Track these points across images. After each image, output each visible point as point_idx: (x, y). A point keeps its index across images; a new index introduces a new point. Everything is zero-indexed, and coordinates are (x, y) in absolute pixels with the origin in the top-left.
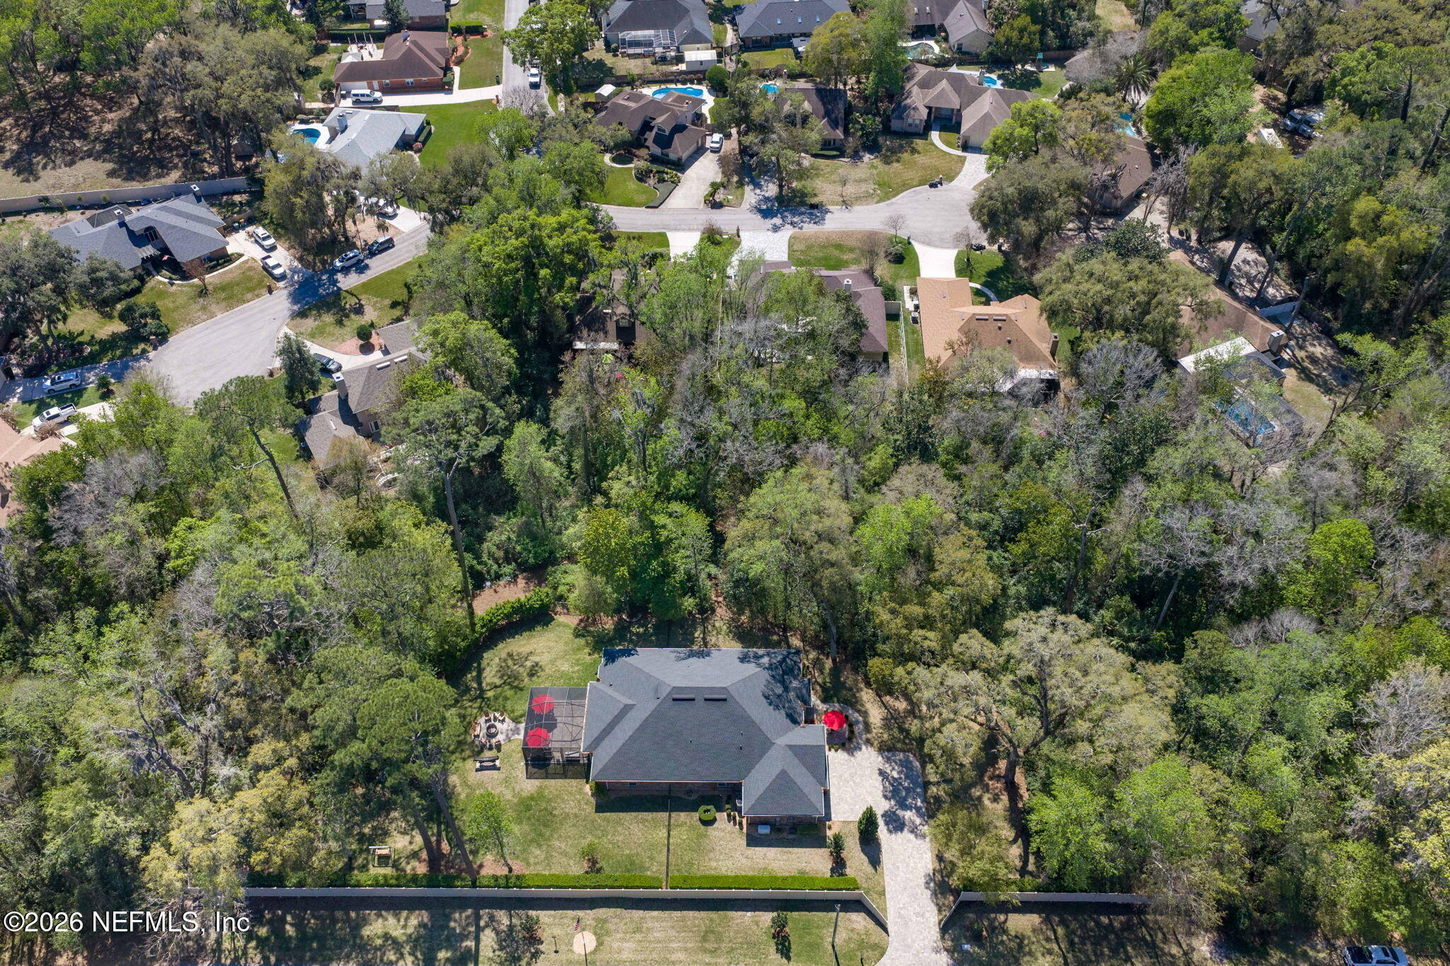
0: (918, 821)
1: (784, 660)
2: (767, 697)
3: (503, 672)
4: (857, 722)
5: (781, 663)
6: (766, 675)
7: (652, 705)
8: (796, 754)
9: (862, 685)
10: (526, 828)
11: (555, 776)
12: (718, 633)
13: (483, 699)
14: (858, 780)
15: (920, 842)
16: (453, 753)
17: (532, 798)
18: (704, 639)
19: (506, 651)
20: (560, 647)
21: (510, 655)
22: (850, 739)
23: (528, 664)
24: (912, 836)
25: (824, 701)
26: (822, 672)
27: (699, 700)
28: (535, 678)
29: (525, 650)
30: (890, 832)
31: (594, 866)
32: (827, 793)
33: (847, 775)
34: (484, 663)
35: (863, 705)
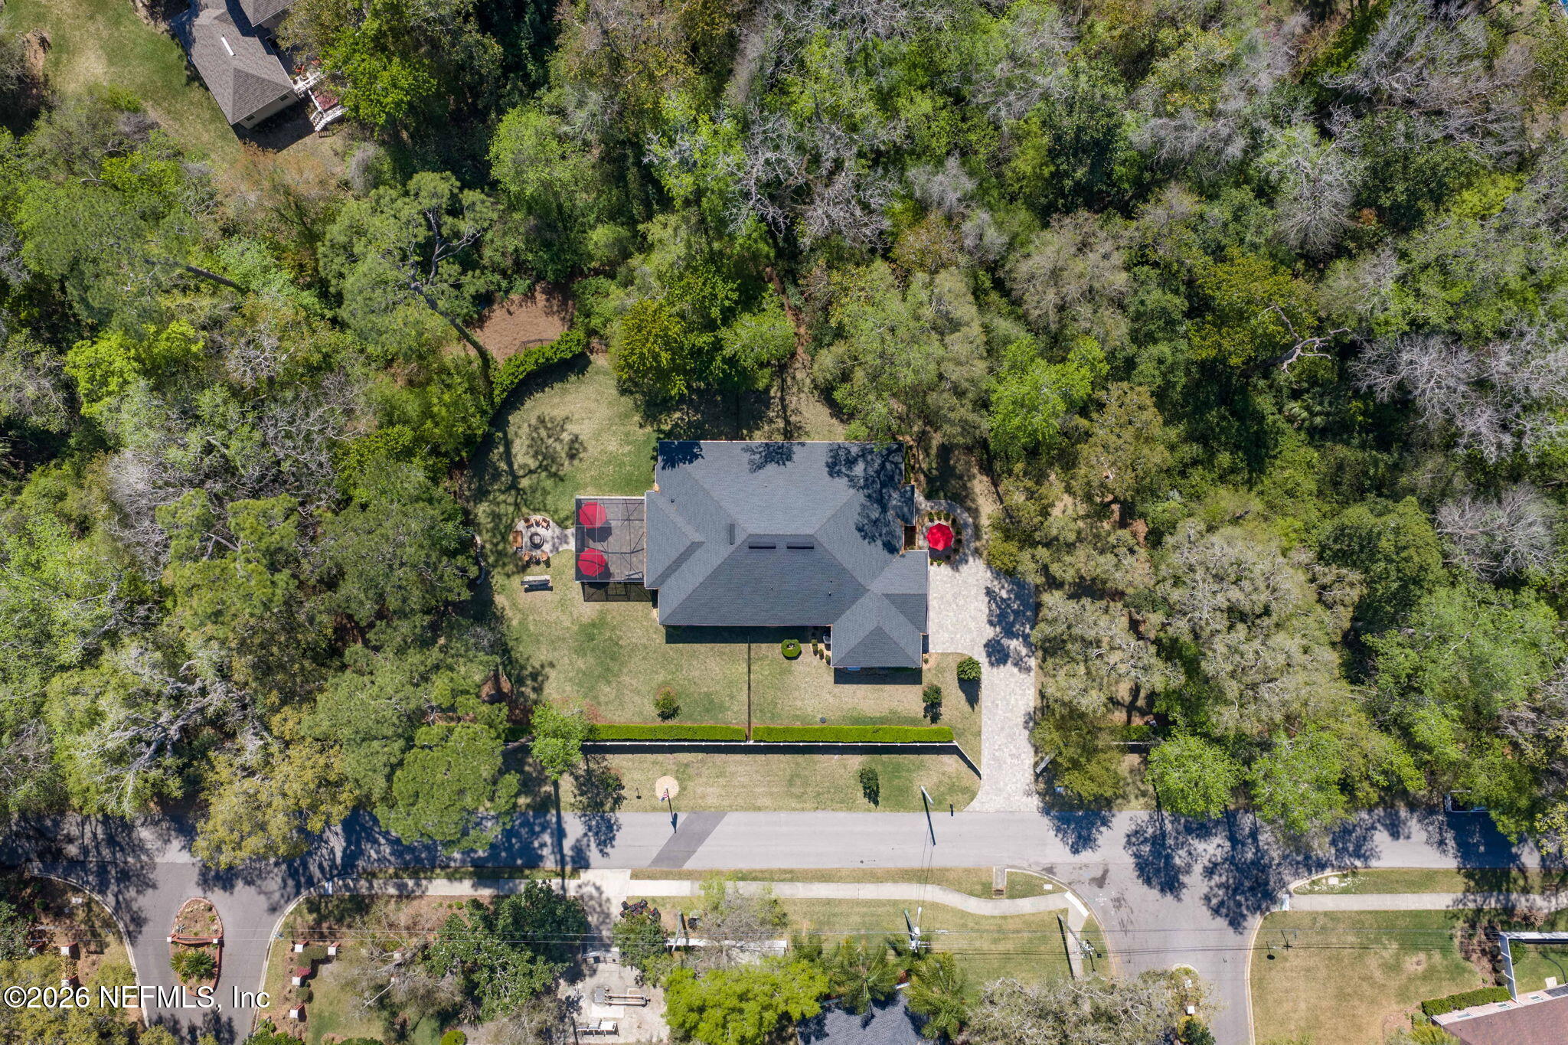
0: (1024, 651)
1: (883, 466)
2: (860, 529)
3: (537, 448)
4: (966, 525)
5: (878, 472)
6: (860, 497)
7: (724, 551)
8: (893, 602)
9: (975, 470)
10: (591, 660)
11: (616, 598)
12: (800, 390)
13: (518, 490)
14: (961, 602)
15: (1023, 676)
16: (494, 567)
17: (594, 625)
18: (782, 399)
19: (537, 413)
20: (603, 412)
21: (541, 420)
22: (956, 551)
23: (566, 437)
24: (1015, 670)
25: (929, 497)
26: (928, 455)
27: (782, 546)
28: (576, 462)
29: (558, 413)
30: (992, 664)
31: (668, 712)
32: (926, 638)
33: (949, 596)
34: (511, 430)
35: (974, 500)
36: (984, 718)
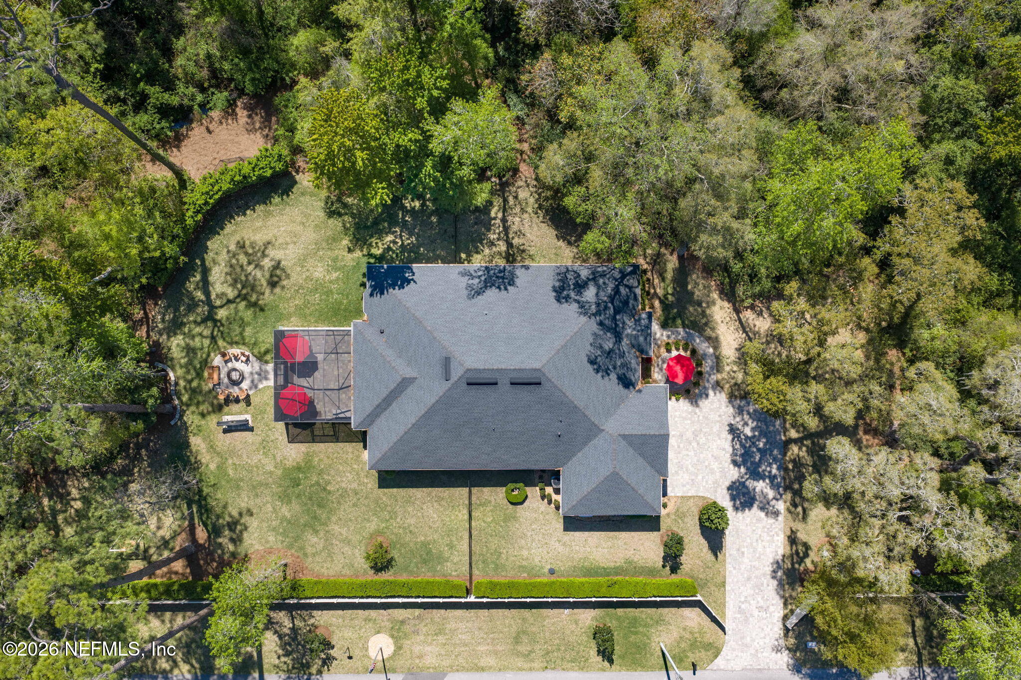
0: (771, 494)
1: (617, 291)
2: (592, 362)
3: (236, 277)
4: (704, 356)
5: (612, 299)
6: (592, 325)
7: (439, 388)
8: (631, 444)
9: (715, 295)
10: (296, 506)
11: (323, 439)
12: (523, 211)
13: (215, 321)
14: (702, 440)
15: (771, 521)
16: (188, 405)
17: (299, 468)
18: (504, 220)
19: (237, 237)
20: (309, 236)
21: (241, 246)
22: (697, 384)
23: (267, 263)
24: (762, 514)
25: (664, 326)
26: (663, 279)
27: (504, 382)
28: (277, 290)
29: (259, 238)
30: (736, 509)
31: (381, 564)
32: (665, 481)
33: (689, 435)
34: (209, 257)
35: (713, 329)
36: (729, 567)
